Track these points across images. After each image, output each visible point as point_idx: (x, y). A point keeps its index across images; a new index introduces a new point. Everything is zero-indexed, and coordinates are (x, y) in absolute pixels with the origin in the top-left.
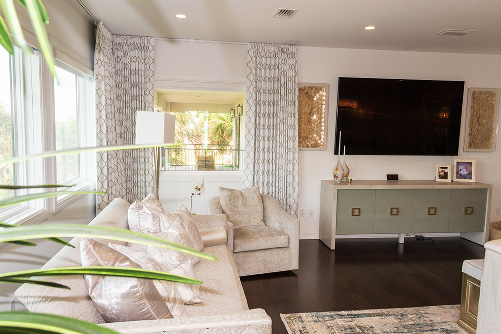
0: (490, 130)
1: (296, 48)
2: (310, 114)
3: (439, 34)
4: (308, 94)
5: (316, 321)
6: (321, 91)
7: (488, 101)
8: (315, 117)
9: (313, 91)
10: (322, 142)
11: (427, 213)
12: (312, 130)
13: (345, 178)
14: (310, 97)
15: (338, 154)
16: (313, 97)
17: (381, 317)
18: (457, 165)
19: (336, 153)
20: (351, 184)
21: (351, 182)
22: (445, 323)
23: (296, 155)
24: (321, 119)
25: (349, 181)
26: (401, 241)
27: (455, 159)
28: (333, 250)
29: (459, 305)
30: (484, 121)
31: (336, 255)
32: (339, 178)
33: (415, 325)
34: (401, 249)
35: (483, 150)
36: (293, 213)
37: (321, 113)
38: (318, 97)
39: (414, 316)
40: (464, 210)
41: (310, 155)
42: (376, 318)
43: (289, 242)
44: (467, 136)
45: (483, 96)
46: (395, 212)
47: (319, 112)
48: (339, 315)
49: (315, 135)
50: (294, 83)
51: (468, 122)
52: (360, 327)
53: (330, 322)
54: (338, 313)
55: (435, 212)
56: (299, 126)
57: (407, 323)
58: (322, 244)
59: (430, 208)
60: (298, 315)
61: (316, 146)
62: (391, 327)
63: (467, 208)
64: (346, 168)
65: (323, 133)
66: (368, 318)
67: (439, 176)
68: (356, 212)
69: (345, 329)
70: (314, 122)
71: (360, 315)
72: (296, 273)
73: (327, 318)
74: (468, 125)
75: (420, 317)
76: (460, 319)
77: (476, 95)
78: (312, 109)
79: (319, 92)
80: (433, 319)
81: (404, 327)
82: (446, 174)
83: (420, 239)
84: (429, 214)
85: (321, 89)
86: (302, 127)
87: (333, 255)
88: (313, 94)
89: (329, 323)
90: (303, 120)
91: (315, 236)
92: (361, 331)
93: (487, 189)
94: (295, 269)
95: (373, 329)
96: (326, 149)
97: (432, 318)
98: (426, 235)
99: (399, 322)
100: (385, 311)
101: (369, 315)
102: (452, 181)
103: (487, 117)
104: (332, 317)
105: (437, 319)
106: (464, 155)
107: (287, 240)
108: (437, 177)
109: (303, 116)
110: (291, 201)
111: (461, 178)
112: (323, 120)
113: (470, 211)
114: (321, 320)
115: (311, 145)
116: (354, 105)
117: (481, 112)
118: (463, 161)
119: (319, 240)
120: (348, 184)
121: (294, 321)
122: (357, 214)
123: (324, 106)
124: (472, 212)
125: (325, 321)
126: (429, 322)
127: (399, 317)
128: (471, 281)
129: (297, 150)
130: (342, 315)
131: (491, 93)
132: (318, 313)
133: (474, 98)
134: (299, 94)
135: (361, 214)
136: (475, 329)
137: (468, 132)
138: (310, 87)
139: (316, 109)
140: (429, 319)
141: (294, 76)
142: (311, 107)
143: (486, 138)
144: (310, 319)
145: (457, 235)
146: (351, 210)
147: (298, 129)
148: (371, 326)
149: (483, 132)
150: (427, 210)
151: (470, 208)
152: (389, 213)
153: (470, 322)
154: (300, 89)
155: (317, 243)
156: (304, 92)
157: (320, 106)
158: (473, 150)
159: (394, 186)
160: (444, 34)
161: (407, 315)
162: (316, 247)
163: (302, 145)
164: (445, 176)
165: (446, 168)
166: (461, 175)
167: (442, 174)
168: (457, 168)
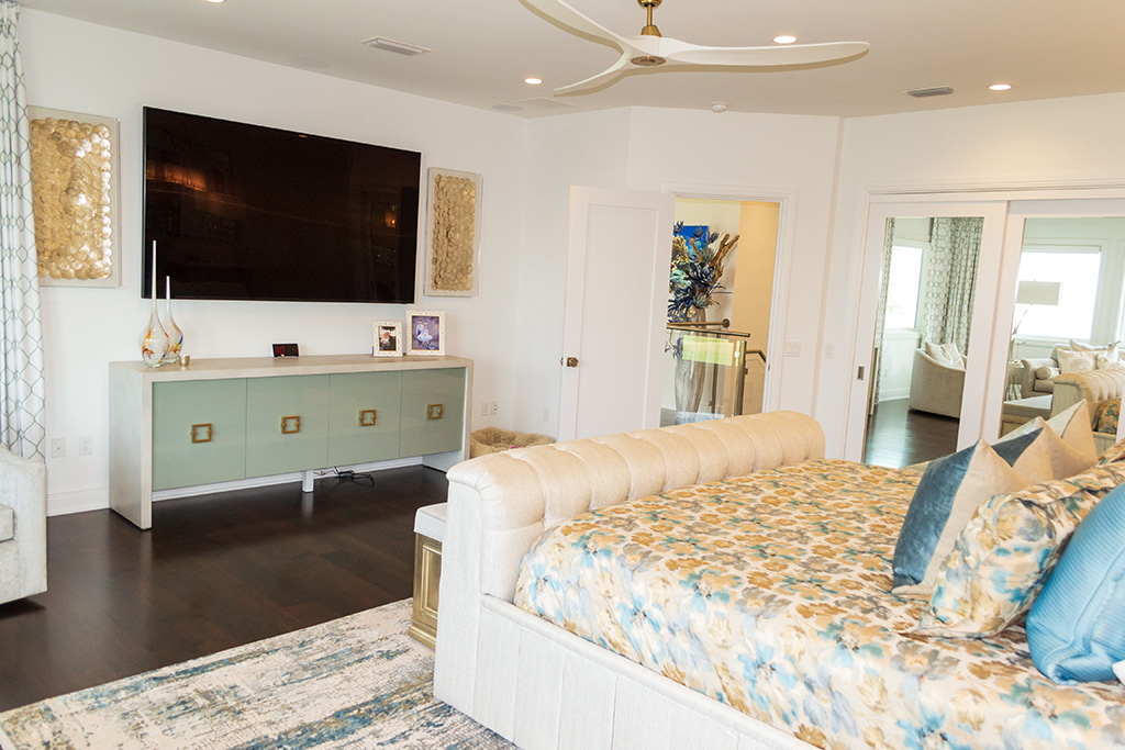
0: (468, 255)
1: (14, 10)
2: (67, 191)
3: (365, 43)
4: (59, 139)
5: (93, 709)
6: (96, 136)
7: (463, 197)
8: (82, 200)
9: (73, 133)
10: (106, 266)
11: (357, 422)
12: (78, 234)
13: (172, 354)
14: (65, 149)
15: (165, 298)
16: (74, 149)
17: (256, 660)
18: (413, 322)
19: (146, 294)
20: (188, 369)
21: (187, 365)
22: (387, 638)
23: (33, 299)
24: (100, 206)
25: (183, 361)
26: (308, 487)
27: (409, 311)
28: (147, 530)
29: (411, 599)
30: (458, 235)
31: (155, 540)
32: (158, 356)
33: (327, 658)
34: (308, 504)
35: (458, 293)
36: (28, 449)
37: (99, 191)
38: (89, 150)
39: (326, 639)
40: (426, 410)
41: (71, 298)
42: (244, 663)
43: (14, 525)
44: (430, 265)
45: (454, 186)
46: (291, 425)
47: (94, 189)
48: (155, 679)
49: (86, 248)
50: (13, 104)
51: (431, 236)
52: (205, 695)
53: (130, 701)
54: (154, 674)
55: (374, 419)
56: (38, 220)
57: (311, 659)
58: (118, 520)
59: (363, 412)
60: (40, 705)
61: (89, 274)
62: (277, 676)
63: (431, 407)
64: (174, 330)
65: (107, 242)
66: (225, 669)
67: (381, 344)
68: (202, 434)
69: (169, 708)
70: (81, 214)
71: (207, 666)
72: (40, 602)
73: (123, 694)
74: (430, 243)
75: (338, 640)
76: (415, 625)
77: (441, 184)
78: (73, 178)
79: (90, 138)
80: (363, 637)
81: (305, 668)
82: (393, 340)
83: (346, 478)
84: (363, 424)
85: (96, 130)
86: (46, 223)
87: (147, 544)
88: (75, 141)
89: (126, 706)
90: (47, 205)
91: (99, 500)
92: (207, 702)
93: (464, 368)
94: (37, 592)
95: (236, 689)
96: (120, 284)
97: (361, 634)
98: (358, 470)
99: (296, 661)
100: (264, 644)
101: (230, 662)
102: (404, 354)
103: (462, 228)
104: (136, 687)
105: (370, 635)
106: (427, 300)
107: (9, 522)
108: (377, 347)
109: (48, 196)
110: (22, 419)
111: (420, 349)
112: (106, 209)
113: (436, 413)
114: (106, 702)
115: (76, 271)
116: (197, 183)
117: (452, 217)
118: (424, 314)
119: (111, 511)
120: (179, 369)
121: (27, 725)
122: (206, 437)
123: (107, 175)
124: (441, 413)
125: (117, 701)
126: (355, 646)
127: (296, 649)
128: (431, 546)
129: (35, 284)
130: (162, 678)
131: (467, 183)
132: (100, 687)
133: (439, 189)
134: (31, 135)
135: (213, 436)
136: (435, 636)
137: (430, 258)
138: (64, 121)
139: (86, 179)
140: (356, 639)
141: (12, 84)
142: (69, 174)
143: (461, 271)
144: (75, 707)
145: (417, 461)
146: (190, 430)
147: (33, 230)
148: (232, 684)
149: (457, 258)
150: (357, 418)
151: (438, 405)
152: (280, 429)
153: (426, 624)
154: (33, 123)
155: (105, 518)
156: (47, 133)
157: (96, 174)
158: (440, 292)
159: (288, 368)
160: (374, 46)
161: (311, 641)
162: (101, 530)
163: (47, 273)
164: (391, 345)
165: (392, 329)
166: (421, 342)
167: (386, 340)
168: (413, 328)
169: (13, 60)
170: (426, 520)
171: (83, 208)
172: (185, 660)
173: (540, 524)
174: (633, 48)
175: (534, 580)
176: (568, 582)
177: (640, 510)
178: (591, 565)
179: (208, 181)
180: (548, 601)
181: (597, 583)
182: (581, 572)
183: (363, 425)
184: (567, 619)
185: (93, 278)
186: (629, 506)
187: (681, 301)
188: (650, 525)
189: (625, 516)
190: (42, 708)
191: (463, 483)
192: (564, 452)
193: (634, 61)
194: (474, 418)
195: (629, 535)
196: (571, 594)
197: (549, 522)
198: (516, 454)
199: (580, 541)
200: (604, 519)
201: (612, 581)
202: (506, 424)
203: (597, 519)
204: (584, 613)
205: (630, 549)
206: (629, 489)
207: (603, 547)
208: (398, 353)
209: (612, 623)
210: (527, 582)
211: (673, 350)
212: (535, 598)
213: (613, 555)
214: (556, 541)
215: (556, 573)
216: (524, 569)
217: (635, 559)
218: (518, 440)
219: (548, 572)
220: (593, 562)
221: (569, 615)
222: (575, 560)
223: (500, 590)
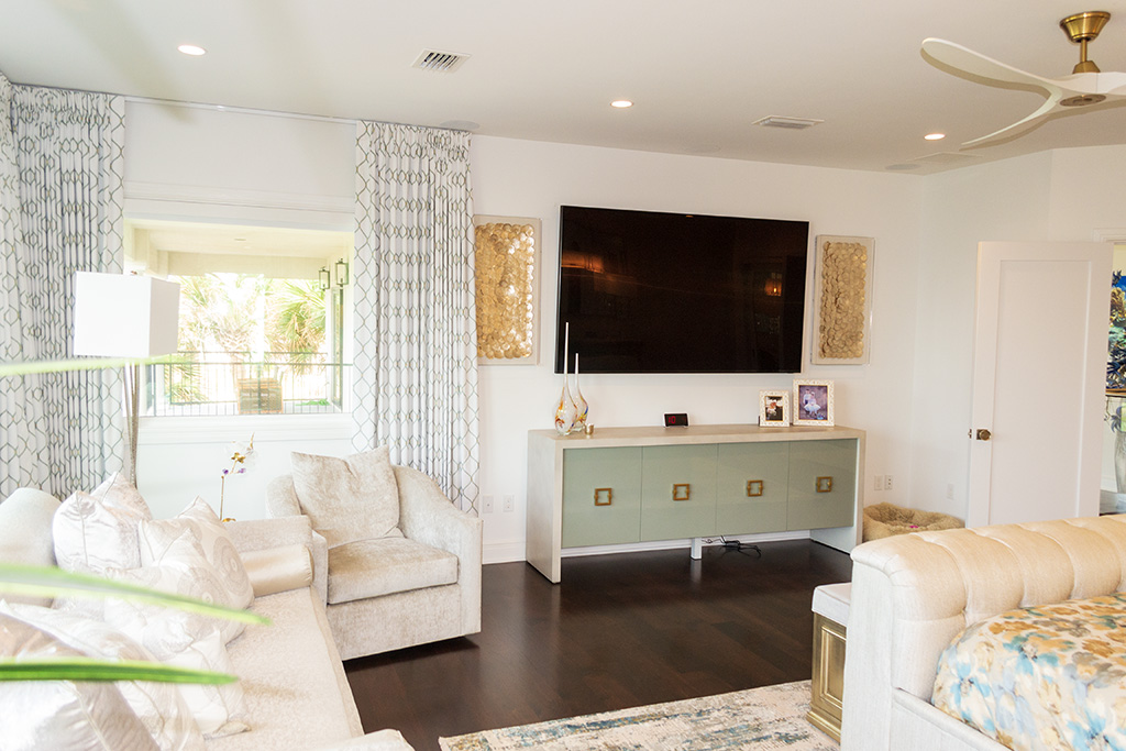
0: (859, 321)
1: (467, 138)
2: (500, 284)
3: (758, 123)
4: (496, 240)
5: (520, 746)
6: (523, 235)
7: (852, 262)
8: (512, 291)
9: (506, 234)
10: (527, 346)
11: (745, 492)
12: (507, 320)
13: (578, 423)
14: (500, 247)
15: (574, 372)
16: (507, 248)
17: (657, 722)
18: (800, 391)
19: (559, 369)
20: (592, 438)
21: (591, 433)
22: (784, 720)
23: (473, 375)
24: (524, 294)
25: (588, 430)
26: (697, 554)
27: (796, 380)
28: (557, 583)
29: (809, 682)
30: (847, 302)
31: (562, 593)
32: (567, 425)
33: (725, 731)
34: (697, 570)
35: (848, 361)
36: (466, 504)
37: (525, 282)
38: (518, 247)
39: (723, 712)
40: (814, 483)
41: (502, 374)
42: (646, 724)
43: (458, 571)
44: (817, 334)
45: (844, 252)
46: (682, 492)
47: (521, 281)
48: (569, 726)
49: (513, 331)
50: (464, 215)
51: (818, 304)
53: (550, 744)
54: (568, 722)
55: (761, 489)
56: (479, 309)
57: (709, 730)
58: (532, 571)
59: (751, 483)
60: (479, 736)
61: (515, 354)
62: (678, 742)
63: (820, 479)
64: (581, 402)
65: (530, 326)
66: (630, 728)
67: (767, 414)
68: (605, 497)
70: (510, 303)
71: (614, 721)
72: (476, 642)
73: (543, 737)
74: (818, 311)
75: (735, 714)
76: (813, 710)
77: (830, 251)
78: (505, 273)
79: (519, 237)
80: (760, 715)
82: (779, 410)
83: (733, 547)
85: (523, 230)
86: (484, 312)
87: (556, 594)
88: (507, 240)
90: (485, 296)
91: (517, 554)
93: (856, 439)
94: (473, 632)
96: (539, 361)
97: (758, 712)
98: (745, 540)
99: (694, 729)
100: (664, 707)
101: (633, 720)
102: (791, 424)
103: (852, 294)
104: (554, 732)
105: (768, 715)
106: (814, 369)
107: (454, 568)
108: (763, 417)
109: (486, 288)
110: (463, 479)
112: (530, 297)
113: (825, 486)
114: (531, 742)
115: (505, 351)
116: (596, 266)
117: (841, 284)
118: (811, 384)
119: (527, 562)
120: (584, 438)
122: (606, 500)
123: (531, 268)
124: (830, 487)
125: (539, 743)
126: (753, 723)
127: (694, 717)
128: (831, 629)
129: (475, 364)
130: (575, 727)
131: (858, 247)
132: (525, 727)
133: (827, 257)
134: (476, 240)
135: (613, 500)
136: (839, 727)
137: (817, 325)
138: (500, 225)
139: (515, 273)
140: (752, 717)
141: (464, 199)
142: (502, 269)
143: (851, 337)
144: (507, 742)
145: (804, 535)
146: (593, 494)
147: (474, 318)
148: (637, 744)
149: (847, 324)
150: (744, 487)
151: (827, 478)
152: (671, 496)
153: (828, 712)
154: (478, 228)
155: (522, 569)
156: (486, 236)
157: (522, 267)
158: (829, 360)
159: (678, 438)
160: (767, 125)
161: (709, 712)
162: (519, 579)
163: (484, 353)
164: (778, 416)
165: (778, 398)
166: (808, 412)
167: (772, 410)
168: (800, 397)
169: (465, 179)
170: (824, 600)
171: (512, 299)
172: (594, 713)
173: (960, 617)
174: (1062, 89)
175: (957, 681)
176: (1001, 688)
177: (1090, 612)
178: (1030, 671)
179: (604, 263)
180: (974, 705)
181: (1039, 694)
182: (1017, 678)
183: (750, 495)
184: (999, 729)
185: (518, 357)
186: (1075, 606)
187: (1121, 363)
188: (1106, 632)
189: (1070, 618)
190: (481, 738)
191: (869, 565)
192: (987, 538)
193: (1064, 103)
194: (865, 493)
195: (1079, 642)
196: (1005, 702)
197: (972, 616)
198: (930, 536)
199: (1014, 642)
200: (1043, 619)
201: (1059, 694)
202: (903, 499)
203: (1035, 618)
204: (1022, 726)
205: (1081, 659)
206: (1072, 587)
207: (1046, 652)
208: (785, 423)
209: (1062, 744)
210: (948, 680)
211: (1111, 421)
212: (958, 701)
213: (1059, 663)
214: (983, 639)
215: (984, 675)
216: (943, 666)
217: (1090, 672)
218: (916, 519)
219: (974, 673)
220: (1032, 668)
221: (1003, 726)
222: (1009, 663)
223: (915, 685)
